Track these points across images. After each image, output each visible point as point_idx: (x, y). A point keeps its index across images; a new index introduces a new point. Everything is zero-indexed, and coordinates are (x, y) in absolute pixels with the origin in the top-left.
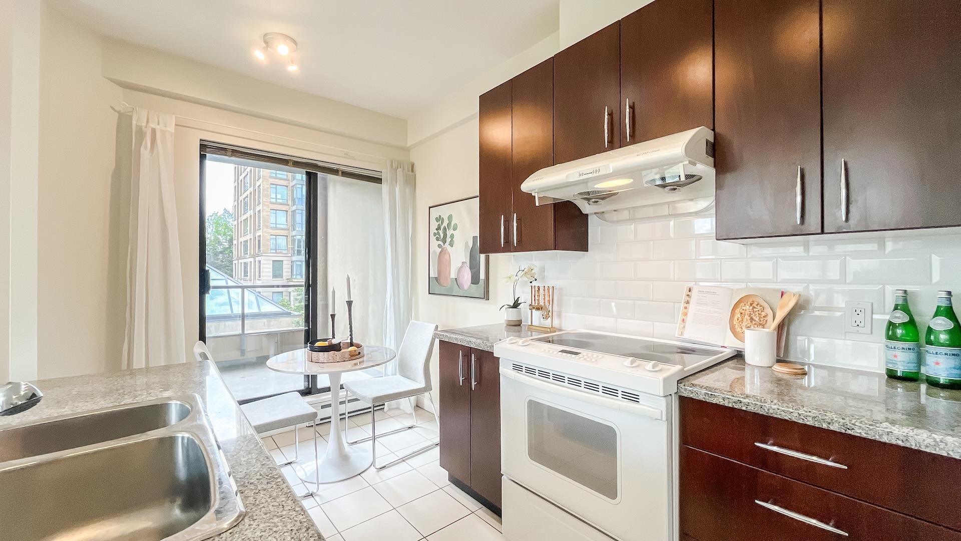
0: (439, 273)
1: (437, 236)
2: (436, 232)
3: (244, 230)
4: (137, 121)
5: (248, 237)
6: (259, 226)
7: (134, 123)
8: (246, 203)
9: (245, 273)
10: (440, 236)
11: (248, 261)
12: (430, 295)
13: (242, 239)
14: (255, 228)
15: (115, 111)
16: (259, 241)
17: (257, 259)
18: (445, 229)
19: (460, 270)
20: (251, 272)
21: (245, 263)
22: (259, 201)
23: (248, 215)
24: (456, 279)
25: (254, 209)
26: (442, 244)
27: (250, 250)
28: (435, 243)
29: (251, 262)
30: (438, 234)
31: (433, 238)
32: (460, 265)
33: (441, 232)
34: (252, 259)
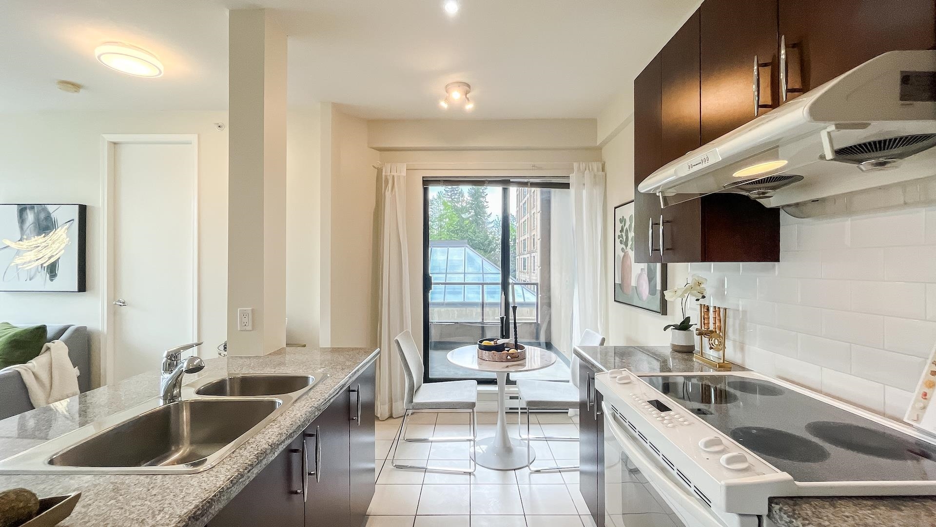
0: (623, 279)
1: (621, 239)
2: (620, 234)
3: (524, 230)
4: (385, 173)
5: (526, 237)
6: (534, 226)
7: (384, 174)
8: (524, 208)
9: (524, 267)
10: (623, 239)
11: (526, 256)
12: (616, 303)
13: (522, 239)
14: (530, 228)
15: (375, 168)
16: (534, 239)
17: (533, 255)
18: (627, 230)
19: (639, 277)
20: (528, 266)
21: (524, 258)
22: (534, 205)
23: (526, 218)
24: (636, 287)
25: (530, 212)
26: (624, 247)
27: (528, 247)
28: (619, 246)
29: (528, 257)
30: (622, 236)
31: (618, 241)
32: (639, 272)
33: (624, 234)
34: (529, 255)
